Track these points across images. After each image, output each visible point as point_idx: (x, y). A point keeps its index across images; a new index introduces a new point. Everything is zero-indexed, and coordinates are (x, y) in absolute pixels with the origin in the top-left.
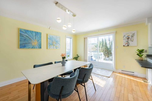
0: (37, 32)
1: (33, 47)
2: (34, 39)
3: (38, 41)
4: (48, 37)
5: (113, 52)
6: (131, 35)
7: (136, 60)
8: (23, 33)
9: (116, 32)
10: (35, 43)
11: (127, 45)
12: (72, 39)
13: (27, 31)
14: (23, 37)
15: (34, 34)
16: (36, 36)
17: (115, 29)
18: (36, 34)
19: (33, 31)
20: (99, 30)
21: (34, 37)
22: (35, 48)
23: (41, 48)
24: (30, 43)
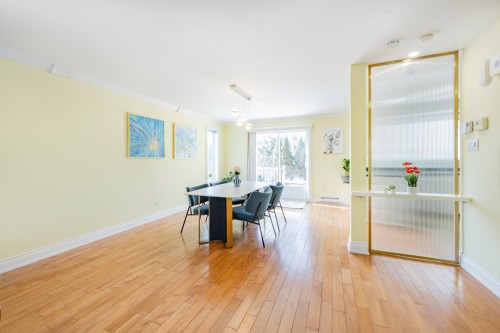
0: (157, 121)
1: (151, 155)
2: (153, 135)
3: (159, 140)
4: (175, 130)
5: (307, 165)
6: (335, 133)
8: (134, 124)
9: (313, 127)
10: (154, 146)
11: (329, 151)
12: (217, 135)
13: (141, 118)
14: (134, 131)
15: (152, 125)
16: (155, 128)
17: (312, 121)
18: (155, 125)
19: (150, 119)
20: (281, 120)
21: (153, 132)
23: (163, 155)
24: (145, 145)
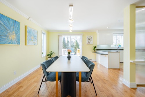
0: (15, 21)
1: (10, 43)
2: (12, 29)
4: (27, 30)
6: (90, 37)
7: (92, 52)
11: (88, 44)
12: (45, 35)
16: (13, 25)
18: (14, 23)
19: (9, 18)
21: (12, 28)
22: (12, 43)
24: (6, 36)
